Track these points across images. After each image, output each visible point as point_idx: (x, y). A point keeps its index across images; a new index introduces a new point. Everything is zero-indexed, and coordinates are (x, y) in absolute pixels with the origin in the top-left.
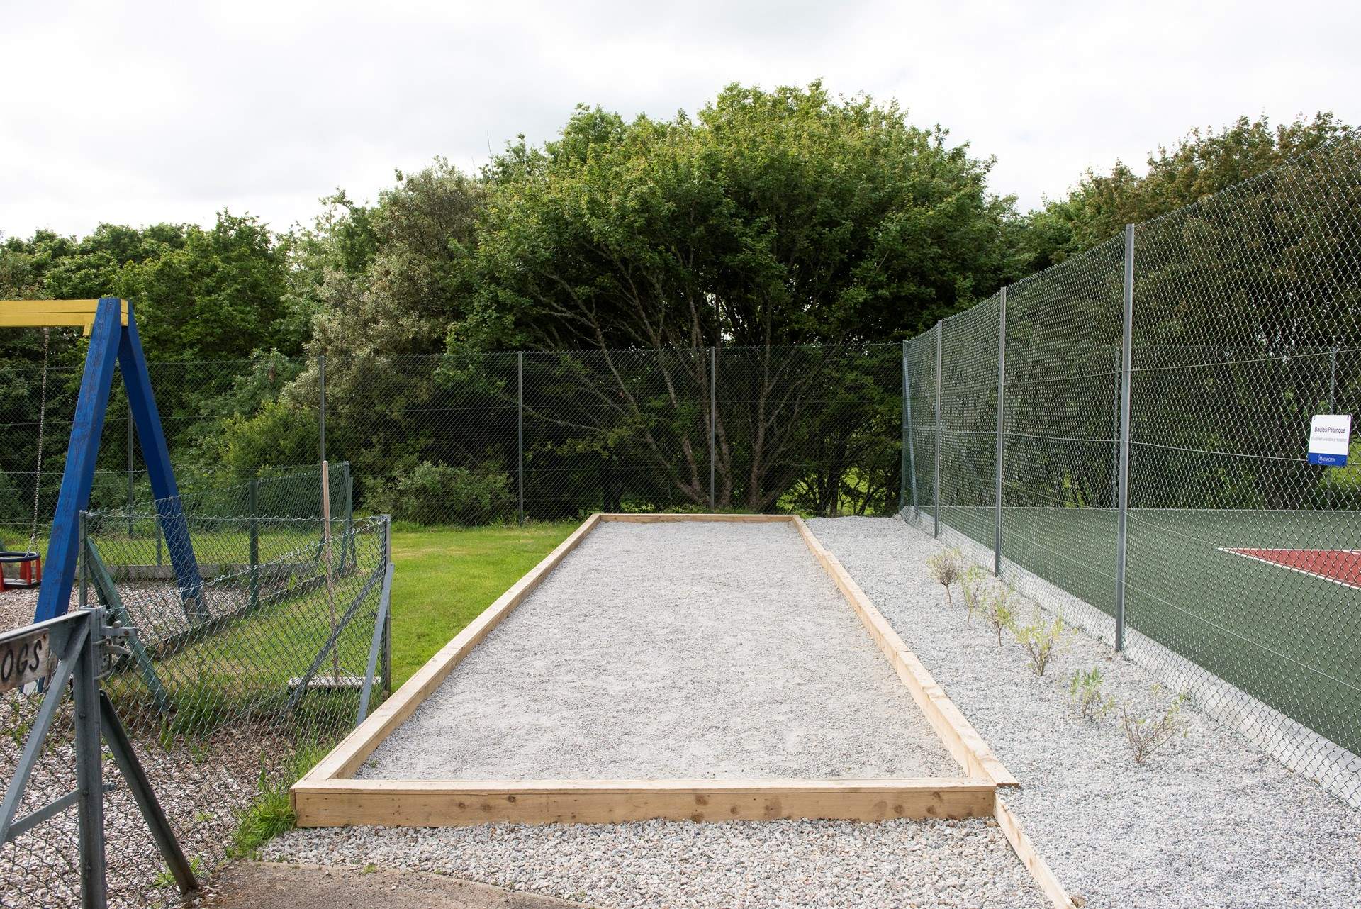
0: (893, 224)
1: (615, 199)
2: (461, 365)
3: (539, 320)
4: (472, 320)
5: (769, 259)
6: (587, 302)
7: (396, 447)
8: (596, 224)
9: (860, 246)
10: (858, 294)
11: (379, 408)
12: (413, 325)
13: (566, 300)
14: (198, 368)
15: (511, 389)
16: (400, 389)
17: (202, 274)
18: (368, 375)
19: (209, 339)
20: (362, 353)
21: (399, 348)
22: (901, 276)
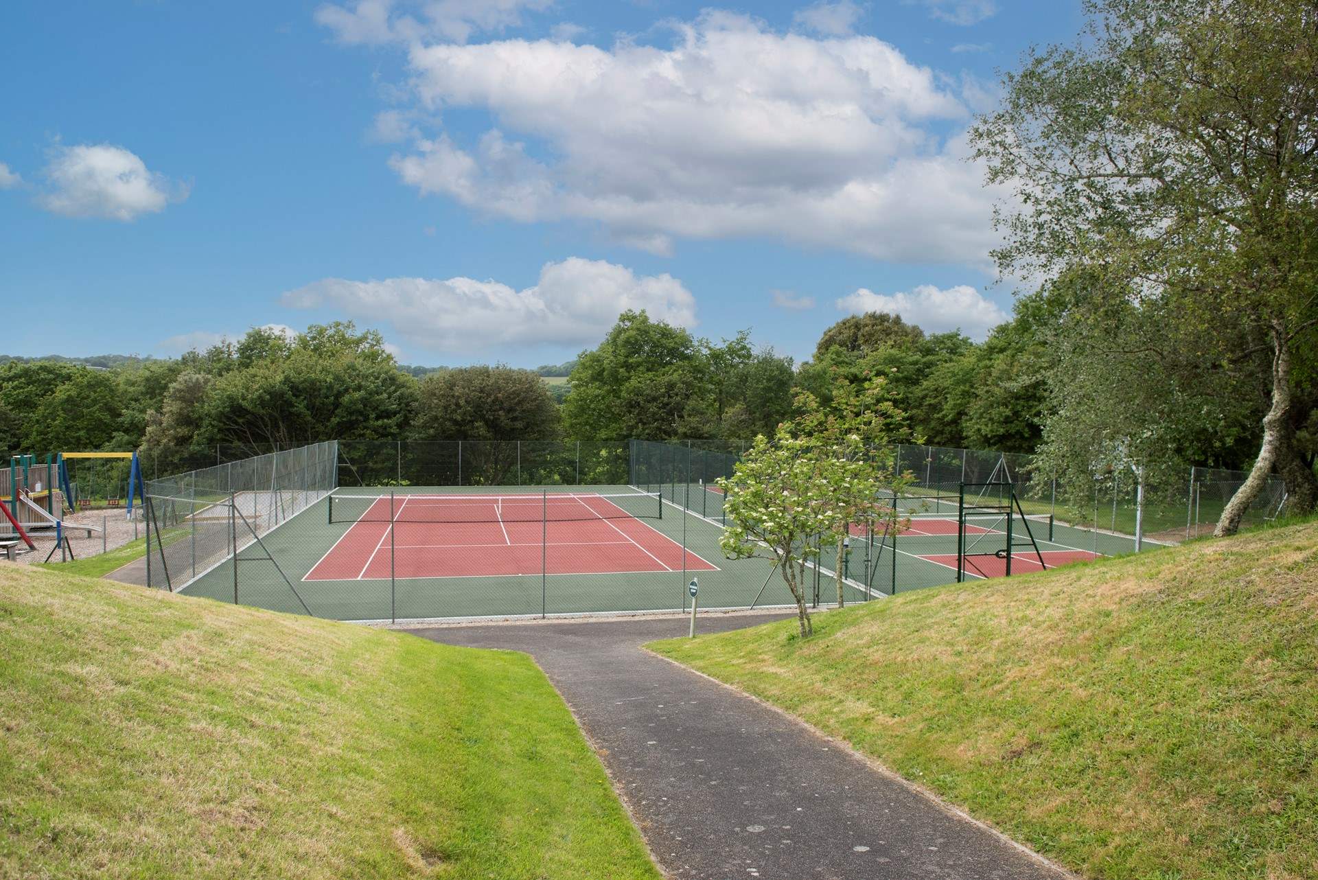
0: (346, 399)
1: (250, 396)
2: (199, 444)
3: (228, 430)
4: (203, 430)
5: (304, 410)
6: (243, 423)
7: (176, 471)
8: (244, 403)
9: (337, 405)
10: (335, 420)
11: (170, 458)
12: (183, 431)
13: (236, 423)
14: (87, 438)
15: (216, 452)
16: (177, 452)
17: (83, 398)
18: (167, 448)
19: (90, 427)
20: (165, 441)
21: (176, 438)
22: (351, 414)
